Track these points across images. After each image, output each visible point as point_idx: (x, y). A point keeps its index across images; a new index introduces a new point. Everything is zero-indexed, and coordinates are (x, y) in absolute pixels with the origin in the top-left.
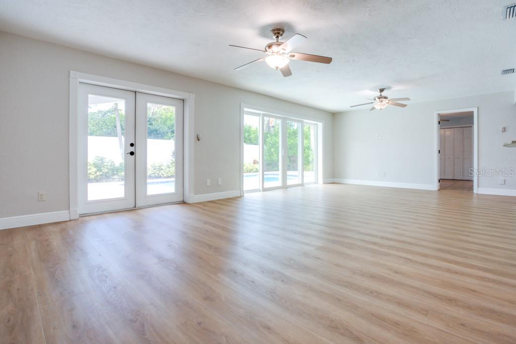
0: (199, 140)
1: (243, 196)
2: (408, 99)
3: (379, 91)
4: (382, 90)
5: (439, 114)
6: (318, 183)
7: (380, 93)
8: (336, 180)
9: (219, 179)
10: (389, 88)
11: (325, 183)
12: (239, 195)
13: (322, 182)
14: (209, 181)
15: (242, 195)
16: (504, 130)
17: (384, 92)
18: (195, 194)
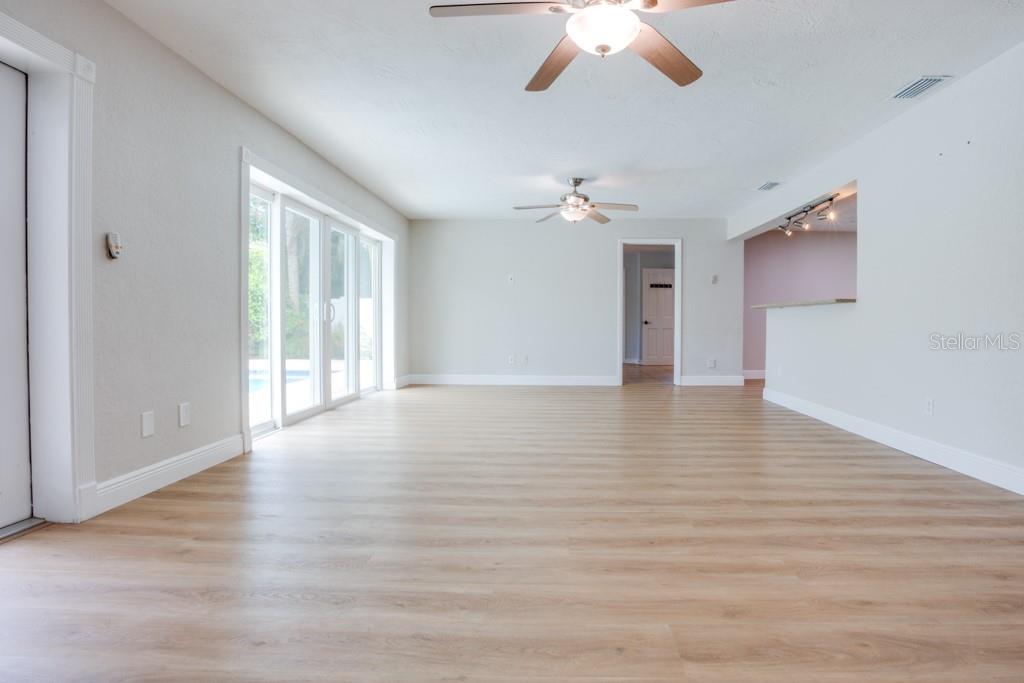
0: (111, 256)
1: (251, 452)
2: (635, 207)
3: (571, 182)
4: (577, 182)
5: (625, 245)
6: (382, 389)
7: (573, 188)
8: (417, 378)
9: (182, 405)
10: (593, 179)
11: (399, 388)
12: (238, 452)
13: (394, 386)
14: (148, 418)
15: (247, 450)
16: (715, 280)
17: (581, 186)
18: (100, 479)
